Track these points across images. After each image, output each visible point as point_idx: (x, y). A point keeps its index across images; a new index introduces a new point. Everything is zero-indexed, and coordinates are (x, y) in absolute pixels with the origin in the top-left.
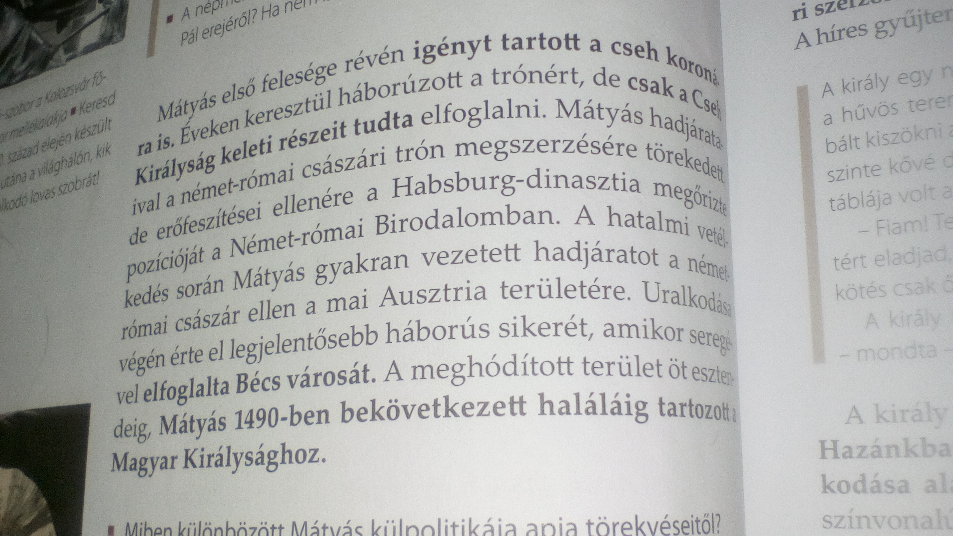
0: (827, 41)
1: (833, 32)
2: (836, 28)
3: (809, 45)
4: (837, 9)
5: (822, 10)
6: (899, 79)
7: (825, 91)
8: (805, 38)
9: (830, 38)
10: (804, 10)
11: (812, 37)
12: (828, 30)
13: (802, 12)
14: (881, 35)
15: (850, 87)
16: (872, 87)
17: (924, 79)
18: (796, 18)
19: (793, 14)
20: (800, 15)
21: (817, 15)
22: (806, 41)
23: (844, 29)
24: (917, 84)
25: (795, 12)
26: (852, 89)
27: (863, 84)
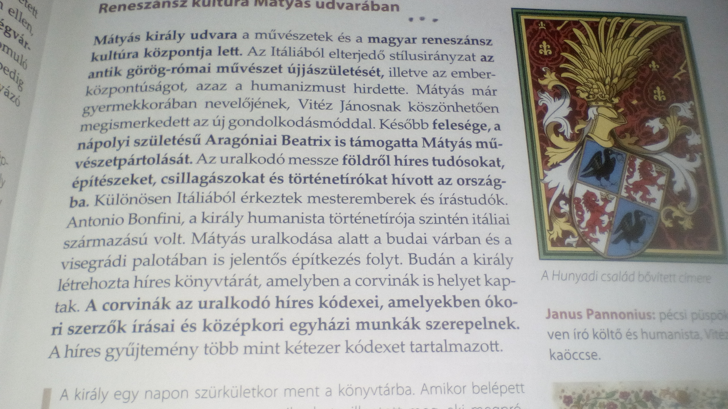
0: (72, 356)
1: (77, 350)
2: (79, 348)
3: (58, 357)
4: (83, 333)
5: (73, 331)
6: (115, 395)
7: (63, 396)
8: (57, 351)
9: (74, 354)
10: (60, 328)
11: (62, 351)
12: (74, 348)
13: (59, 329)
14: (109, 358)
15: (80, 396)
16: (95, 398)
17: (132, 398)
18: (53, 334)
19: (52, 330)
20: (57, 331)
21: (69, 334)
22: (57, 353)
23: (85, 349)
24: (127, 400)
25: (54, 329)
26: (81, 398)
27: (89, 395)
